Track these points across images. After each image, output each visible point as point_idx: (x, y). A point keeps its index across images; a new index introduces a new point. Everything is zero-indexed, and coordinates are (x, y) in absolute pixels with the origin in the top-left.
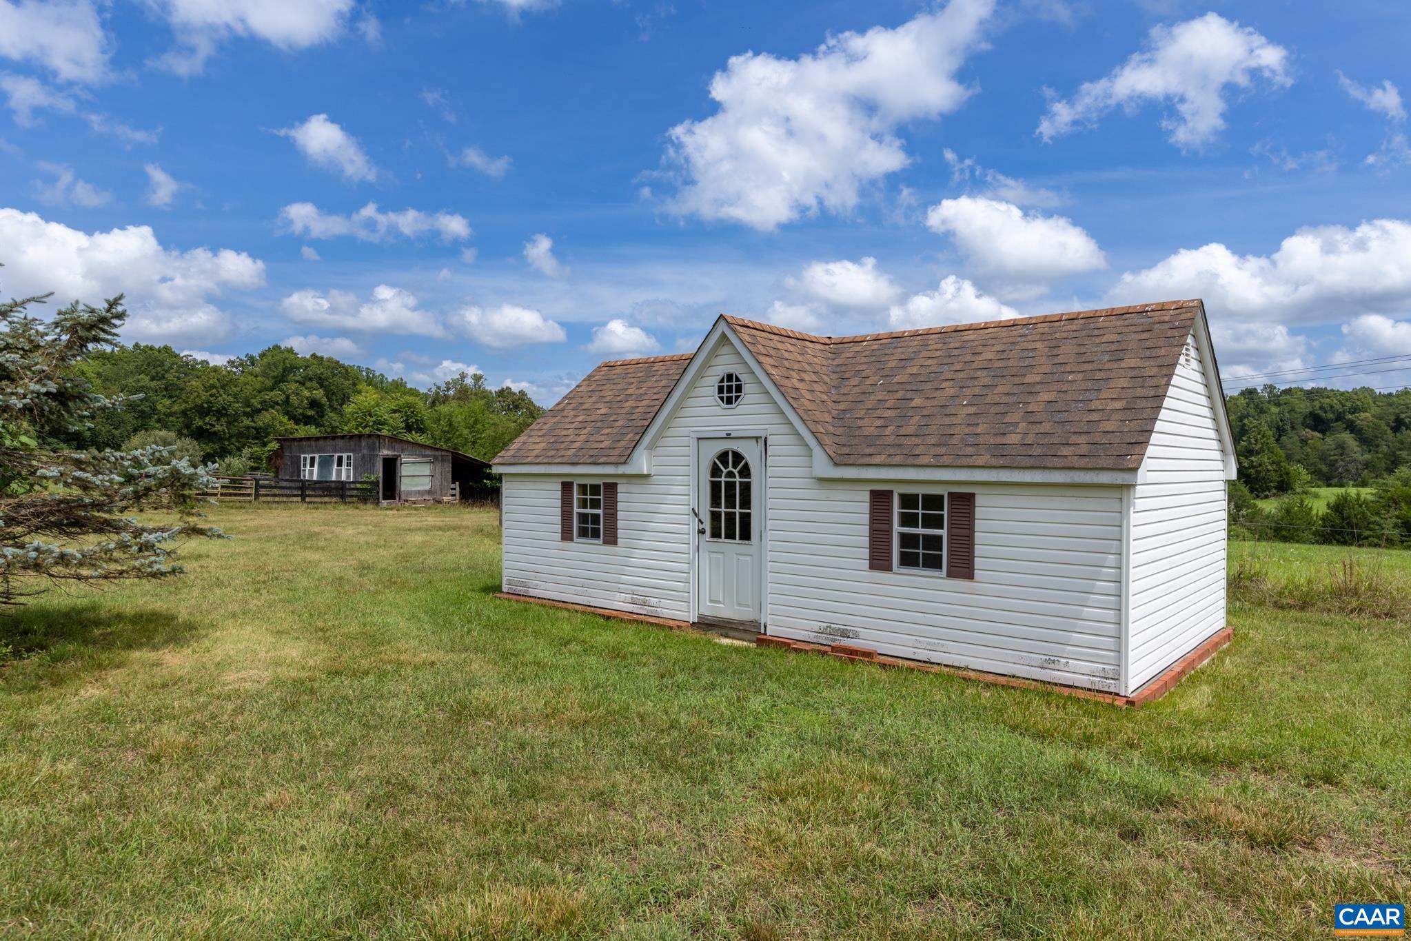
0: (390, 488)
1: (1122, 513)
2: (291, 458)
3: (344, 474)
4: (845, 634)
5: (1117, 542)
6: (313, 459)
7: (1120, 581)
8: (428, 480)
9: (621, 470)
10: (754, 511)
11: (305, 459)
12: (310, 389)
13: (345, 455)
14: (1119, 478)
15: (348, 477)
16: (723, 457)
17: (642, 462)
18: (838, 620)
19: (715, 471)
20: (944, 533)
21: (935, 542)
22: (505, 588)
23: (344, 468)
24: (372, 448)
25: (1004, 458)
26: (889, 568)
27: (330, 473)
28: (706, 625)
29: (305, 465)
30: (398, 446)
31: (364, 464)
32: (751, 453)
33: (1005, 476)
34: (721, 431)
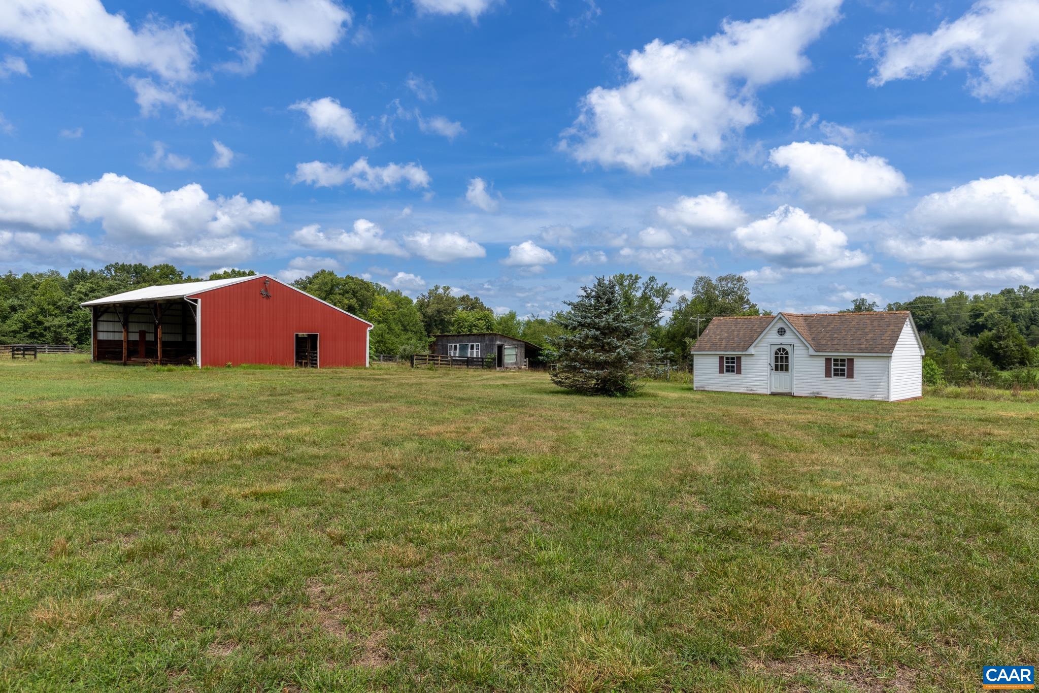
0: (499, 361)
1: (889, 362)
2: (442, 345)
3: (475, 353)
4: (818, 394)
5: (888, 368)
6: (455, 347)
7: (888, 377)
8: (514, 357)
9: (744, 353)
10: (790, 364)
11: (451, 346)
12: (349, 299)
13: (475, 344)
14: (888, 355)
15: (477, 355)
16: (779, 350)
17: (752, 350)
18: (816, 390)
19: (776, 353)
20: (846, 368)
21: (844, 370)
22: (695, 389)
23: (475, 351)
24: (492, 341)
25: (861, 350)
26: (831, 377)
27: (467, 353)
28: (773, 394)
29: (451, 350)
30: (503, 340)
31: (486, 349)
32: (788, 349)
33: (861, 354)
34: (779, 342)
